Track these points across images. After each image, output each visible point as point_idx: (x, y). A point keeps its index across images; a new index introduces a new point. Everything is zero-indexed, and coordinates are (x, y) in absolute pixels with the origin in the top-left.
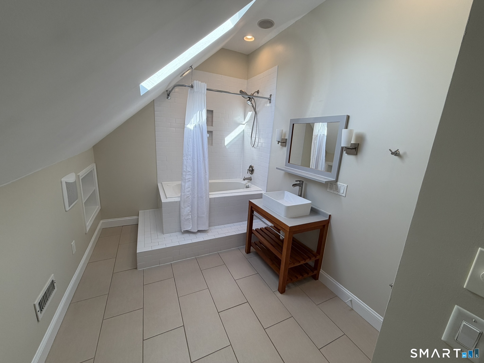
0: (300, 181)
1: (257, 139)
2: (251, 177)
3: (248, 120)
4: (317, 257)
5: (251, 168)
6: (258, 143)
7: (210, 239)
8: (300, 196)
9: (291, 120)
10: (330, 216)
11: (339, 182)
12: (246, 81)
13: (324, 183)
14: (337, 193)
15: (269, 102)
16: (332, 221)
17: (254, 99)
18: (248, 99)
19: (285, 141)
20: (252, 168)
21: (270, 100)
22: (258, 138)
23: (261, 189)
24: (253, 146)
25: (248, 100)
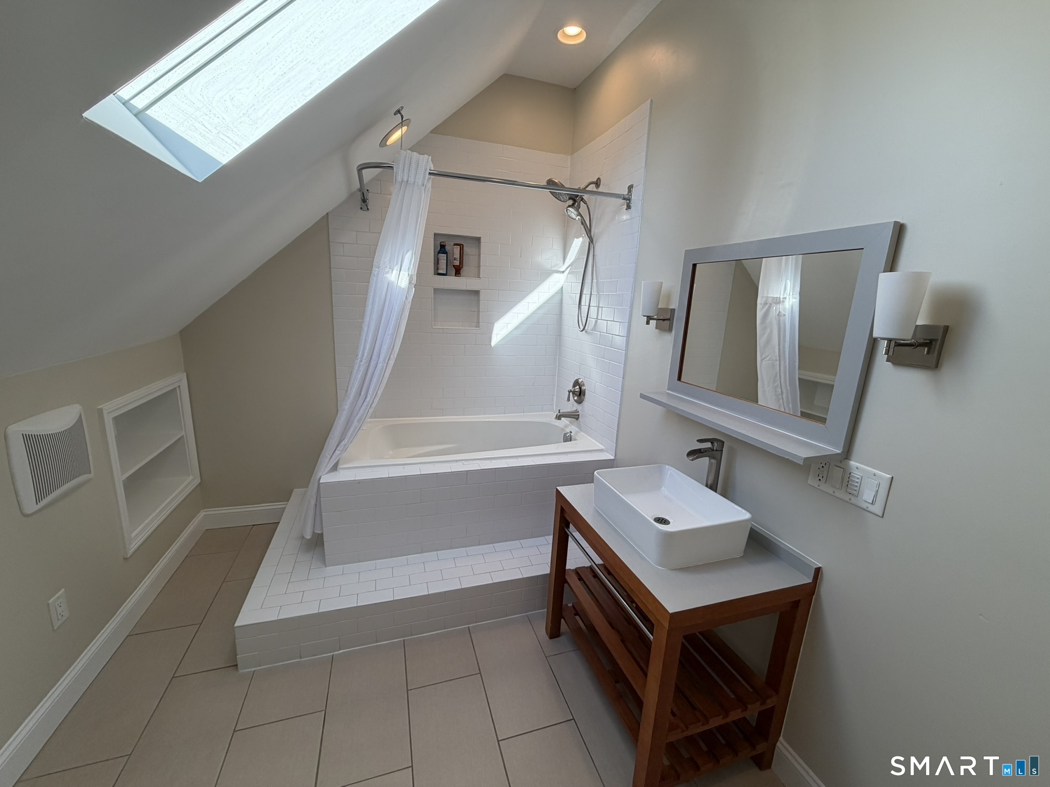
0: (712, 441)
1: (593, 310)
2: (577, 411)
3: (572, 260)
4: (769, 701)
5: (578, 387)
6: (596, 322)
7: (446, 592)
8: (711, 488)
9: (687, 252)
10: (818, 571)
11: (855, 461)
12: (569, 157)
13: (802, 464)
14: (846, 497)
15: (625, 207)
16: (826, 590)
17: (585, 203)
18: (571, 202)
19: (668, 317)
20: (580, 388)
21: (628, 200)
22: (596, 308)
23: (602, 447)
24: (582, 328)
25: (569, 206)
